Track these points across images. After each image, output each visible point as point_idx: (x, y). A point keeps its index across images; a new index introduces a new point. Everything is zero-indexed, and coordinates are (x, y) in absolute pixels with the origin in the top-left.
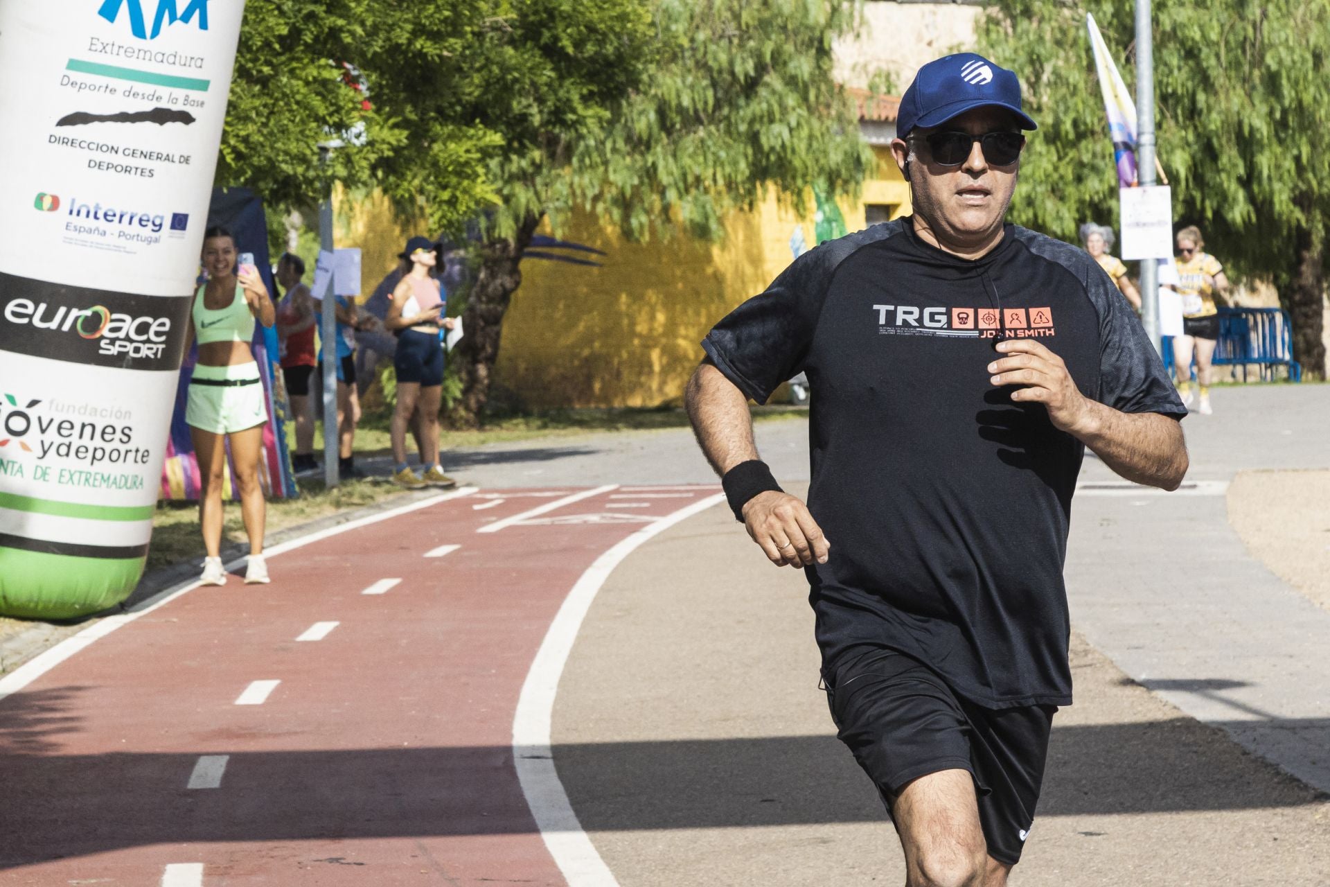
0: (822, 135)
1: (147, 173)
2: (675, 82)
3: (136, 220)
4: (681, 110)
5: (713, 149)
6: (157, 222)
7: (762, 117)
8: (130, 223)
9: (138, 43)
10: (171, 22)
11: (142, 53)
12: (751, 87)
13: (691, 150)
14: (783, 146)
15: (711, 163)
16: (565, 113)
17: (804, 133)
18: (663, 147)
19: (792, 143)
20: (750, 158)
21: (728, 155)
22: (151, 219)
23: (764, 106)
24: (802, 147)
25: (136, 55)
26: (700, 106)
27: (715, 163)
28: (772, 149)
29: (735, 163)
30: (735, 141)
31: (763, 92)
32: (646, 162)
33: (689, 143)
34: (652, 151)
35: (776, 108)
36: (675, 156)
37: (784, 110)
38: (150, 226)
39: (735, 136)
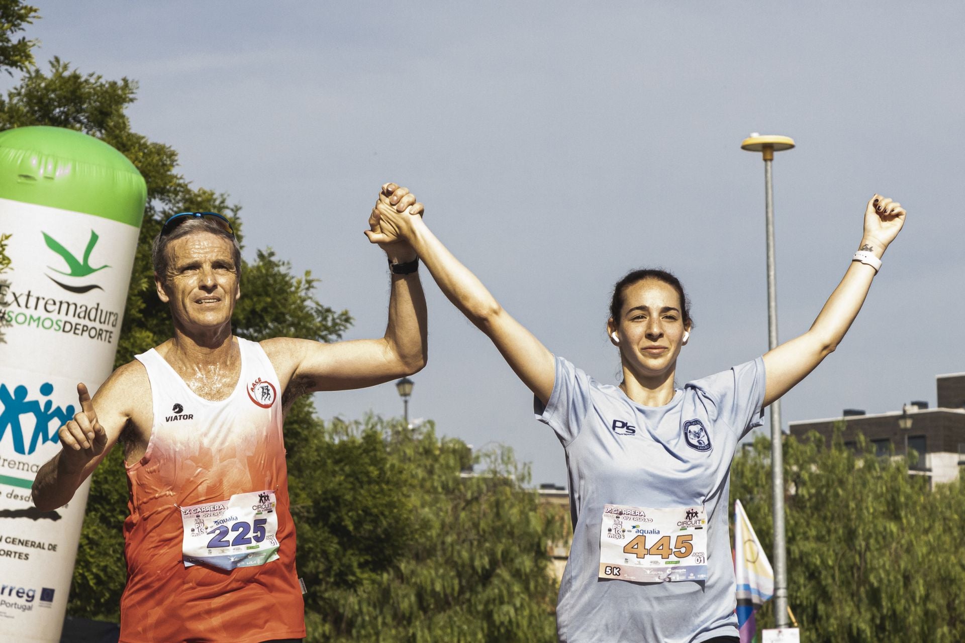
0: (540, 615)
1: (24, 556)
2: (430, 574)
3: (14, 592)
4: (434, 593)
5: (458, 623)
6: (31, 594)
7: (494, 600)
8: (10, 594)
9: (18, 457)
10: (44, 442)
11: (21, 465)
12: (486, 577)
13: (442, 624)
14: (510, 621)
15: (456, 634)
16: (347, 575)
17: (526, 613)
18: (421, 622)
19: (517, 619)
20: (486, 631)
21: (469, 628)
22: (26, 591)
23: (496, 591)
24: (525, 623)
25: (17, 466)
26: (448, 591)
27: (459, 634)
28: (502, 623)
29: (474, 634)
30: (474, 618)
31: (496, 581)
32: (408, 632)
33: (441, 619)
34: (412, 624)
35: (505, 592)
36: (429, 629)
37: (511, 595)
38: (25, 597)
39: (474, 614)
